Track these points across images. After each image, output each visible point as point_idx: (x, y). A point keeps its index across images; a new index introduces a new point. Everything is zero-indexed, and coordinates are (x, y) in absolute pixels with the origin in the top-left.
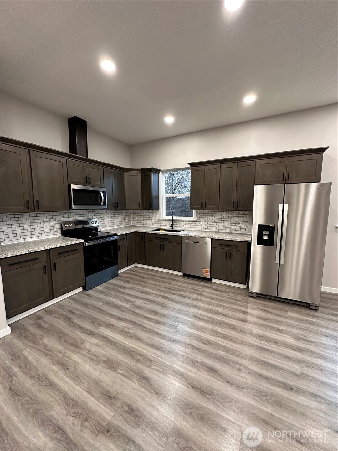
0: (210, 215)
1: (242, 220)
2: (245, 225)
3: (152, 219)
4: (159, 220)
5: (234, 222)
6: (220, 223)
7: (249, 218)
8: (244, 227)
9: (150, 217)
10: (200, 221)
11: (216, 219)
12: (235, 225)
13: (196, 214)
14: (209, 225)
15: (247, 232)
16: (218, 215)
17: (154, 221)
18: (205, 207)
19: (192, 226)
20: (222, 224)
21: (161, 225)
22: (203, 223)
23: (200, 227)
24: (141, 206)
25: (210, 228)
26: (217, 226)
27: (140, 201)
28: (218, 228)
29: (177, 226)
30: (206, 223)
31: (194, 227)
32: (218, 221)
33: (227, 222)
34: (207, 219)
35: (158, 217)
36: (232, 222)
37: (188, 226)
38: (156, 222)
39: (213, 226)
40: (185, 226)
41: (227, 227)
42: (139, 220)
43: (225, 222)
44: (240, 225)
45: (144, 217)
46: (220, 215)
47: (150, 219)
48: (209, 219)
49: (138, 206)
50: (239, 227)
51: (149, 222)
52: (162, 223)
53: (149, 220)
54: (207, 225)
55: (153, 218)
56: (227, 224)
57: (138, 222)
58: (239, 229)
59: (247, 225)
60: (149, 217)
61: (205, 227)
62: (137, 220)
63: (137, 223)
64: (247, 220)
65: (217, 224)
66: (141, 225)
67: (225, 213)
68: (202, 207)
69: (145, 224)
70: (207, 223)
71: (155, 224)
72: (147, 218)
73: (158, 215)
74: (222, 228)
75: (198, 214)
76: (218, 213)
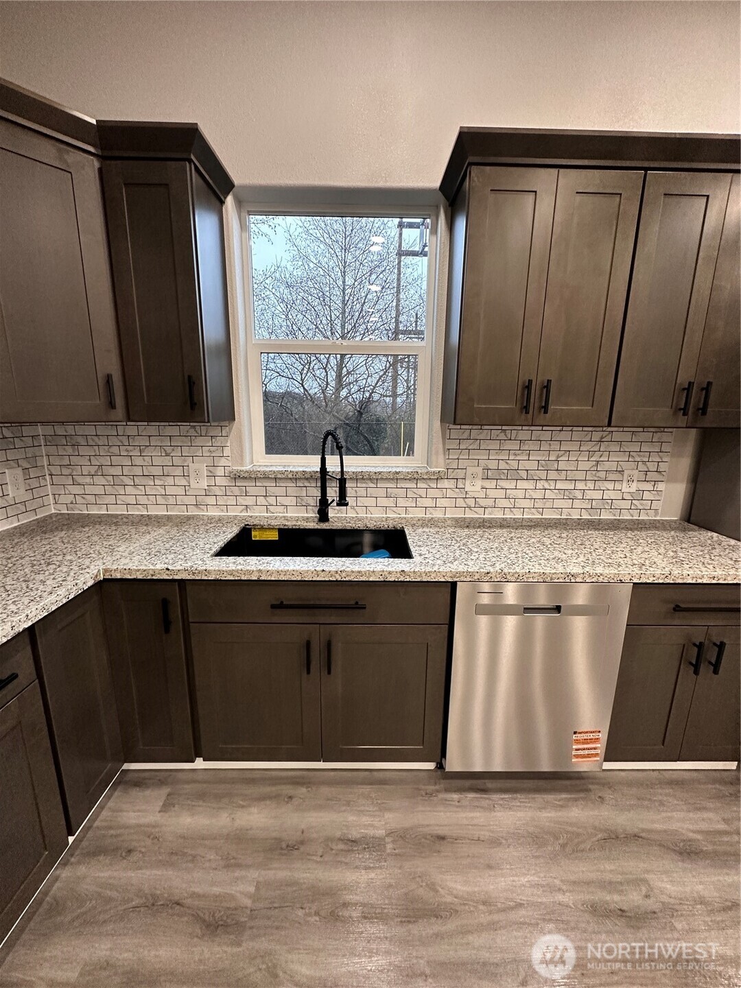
0: (509, 445)
1: (642, 467)
2: (649, 486)
3: (192, 475)
4: (237, 477)
5: (612, 476)
6: (552, 483)
7: (672, 456)
8: (647, 495)
9: (177, 461)
10: (460, 474)
11: (534, 465)
12: (610, 486)
13: (444, 444)
14: (501, 493)
15: (656, 514)
16: (545, 447)
17: (204, 484)
18: (545, 409)
19: (421, 502)
20: (560, 485)
21: (250, 501)
22: (474, 487)
23: (460, 502)
24: (119, 400)
25: (505, 503)
26: (538, 494)
27: (109, 363)
28: (539, 504)
29: (361, 501)
30: (487, 484)
31: (428, 502)
32: (543, 475)
33: (581, 475)
34: (493, 465)
35: (227, 463)
36: (602, 475)
37: (401, 502)
38: (217, 491)
39: (520, 494)
40: (383, 502)
41: (579, 495)
42: (102, 480)
43: (571, 475)
44: (634, 487)
45: (138, 461)
46: (556, 446)
47: (179, 471)
48: (503, 465)
49: (99, 401)
50: (627, 496)
51: (170, 491)
52: (252, 490)
53: (170, 480)
54: (492, 493)
55: (200, 466)
56: (580, 485)
57: (100, 490)
58: (626, 504)
59: (661, 486)
60: (167, 461)
61: (483, 502)
62: (88, 480)
63: (91, 499)
64: (663, 467)
65: (539, 485)
66: (120, 511)
67: (576, 436)
68: (526, 409)
69: (143, 500)
70: (492, 484)
71: (211, 500)
72: (157, 471)
73: (227, 452)
74: (558, 504)
75: (454, 444)
76: (547, 436)
